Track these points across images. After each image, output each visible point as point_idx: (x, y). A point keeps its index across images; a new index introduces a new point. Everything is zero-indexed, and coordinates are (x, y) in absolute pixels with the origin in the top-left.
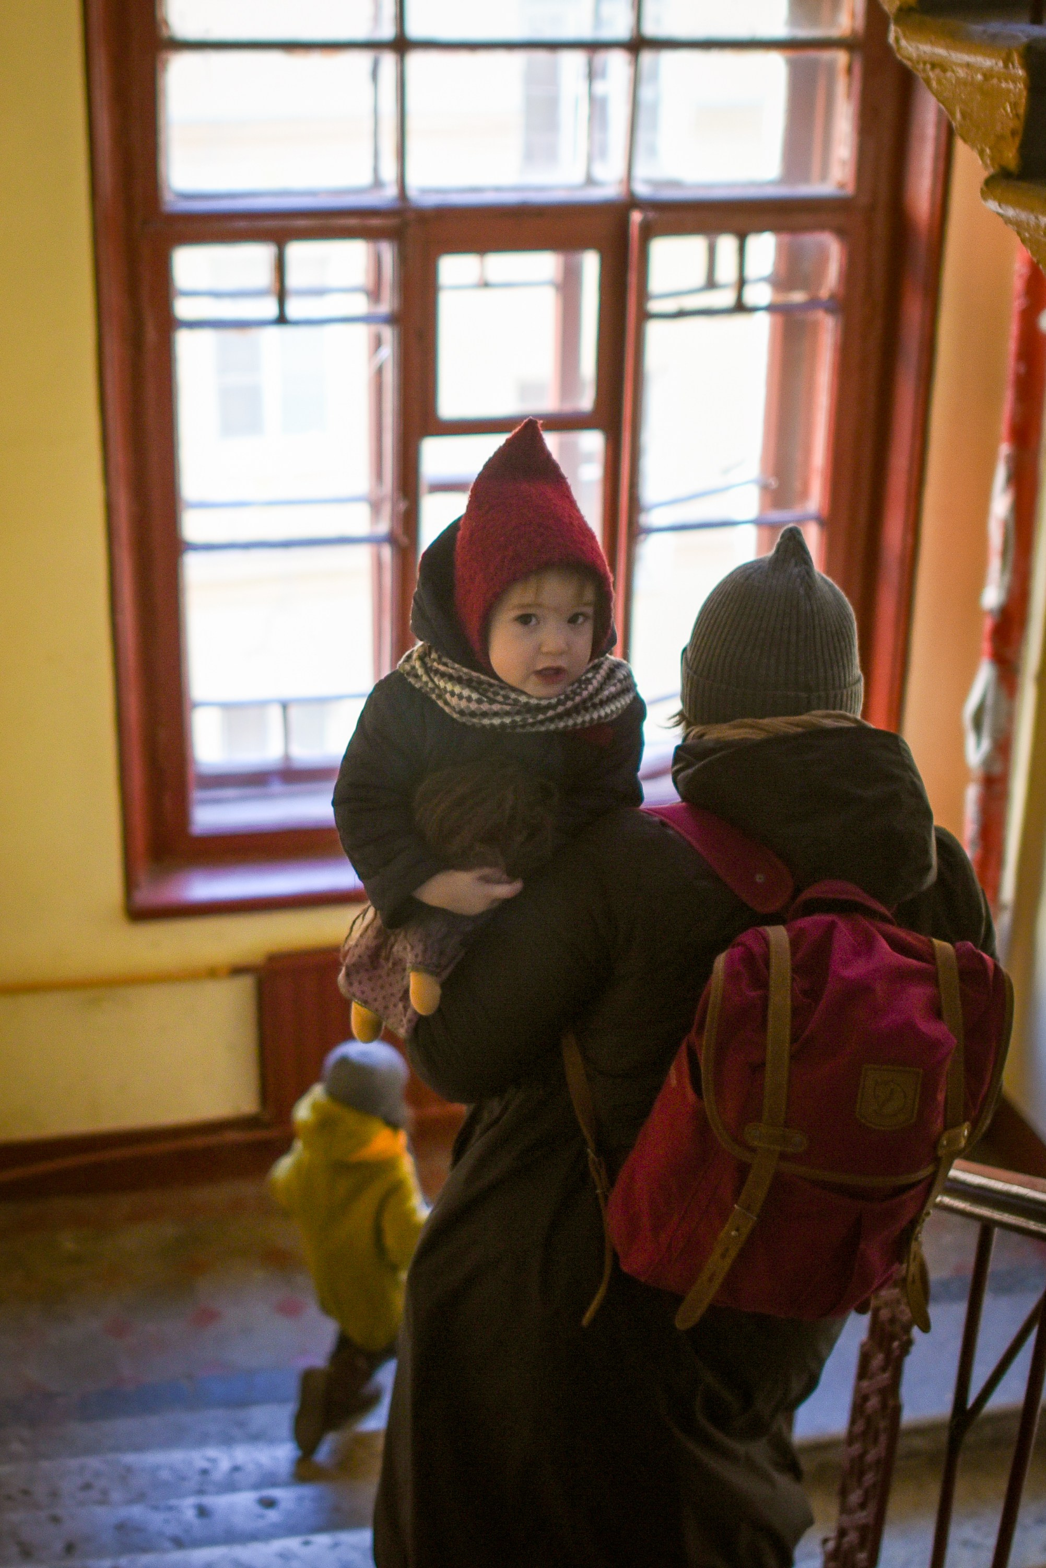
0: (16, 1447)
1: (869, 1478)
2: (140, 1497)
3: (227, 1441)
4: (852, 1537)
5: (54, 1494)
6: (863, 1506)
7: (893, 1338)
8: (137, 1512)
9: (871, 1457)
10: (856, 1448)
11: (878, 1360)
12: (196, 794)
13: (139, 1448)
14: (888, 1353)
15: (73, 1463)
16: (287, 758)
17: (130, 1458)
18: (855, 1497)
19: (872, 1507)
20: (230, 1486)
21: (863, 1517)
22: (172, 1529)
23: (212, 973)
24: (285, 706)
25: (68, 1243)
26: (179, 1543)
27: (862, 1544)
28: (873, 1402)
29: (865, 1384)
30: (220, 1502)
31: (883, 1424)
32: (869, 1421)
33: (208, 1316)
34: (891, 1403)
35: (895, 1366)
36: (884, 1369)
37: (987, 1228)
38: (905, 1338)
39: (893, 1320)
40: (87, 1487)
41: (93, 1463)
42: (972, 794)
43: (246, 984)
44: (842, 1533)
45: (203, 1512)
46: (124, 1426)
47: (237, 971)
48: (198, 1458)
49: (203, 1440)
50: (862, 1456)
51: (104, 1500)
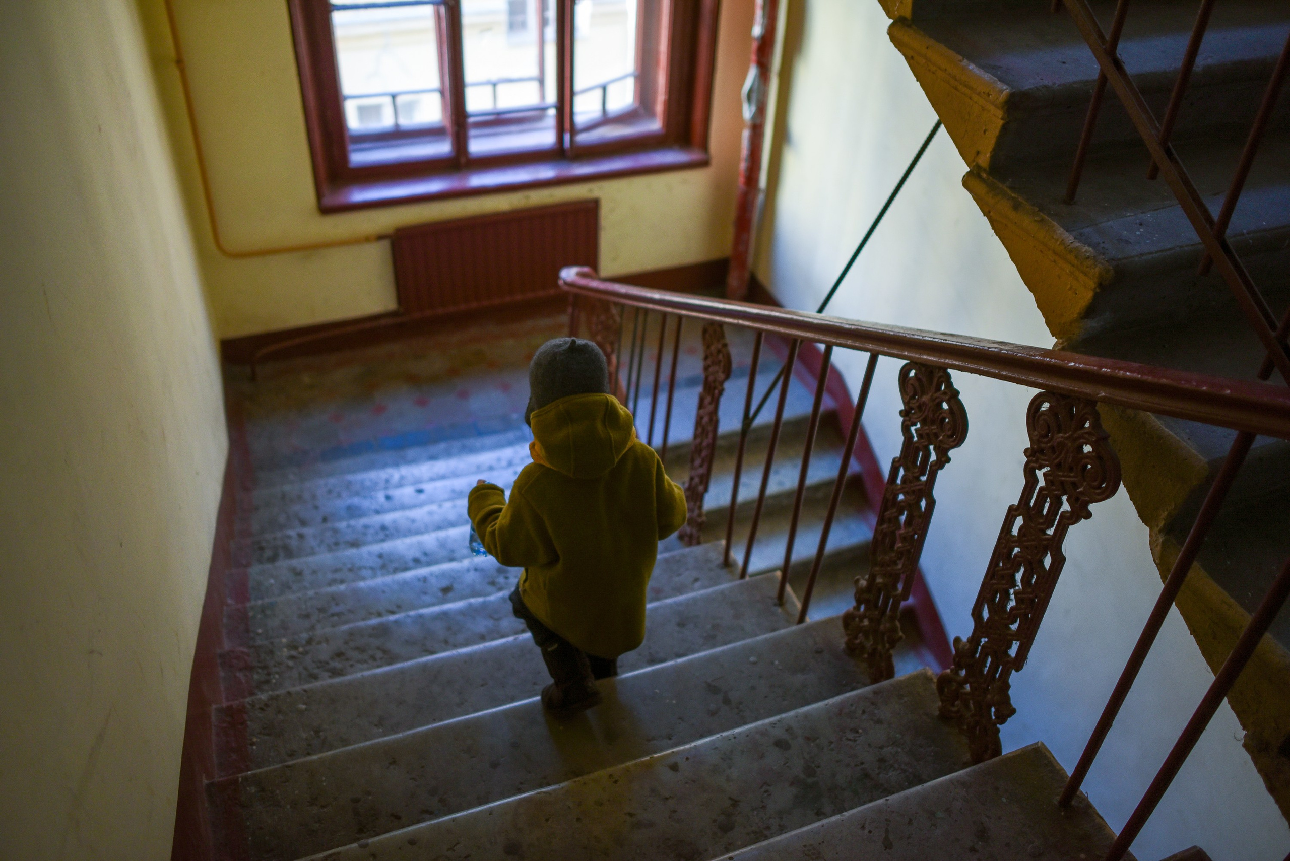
0: (291, 477)
1: (704, 453)
2: (357, 494)
3: (396, 464)
4: (697, 480)
5: (314, 497)
6: (701, 466)
7: (715, 388)
8: (356, 501)
9: (705, 444)
10: (698, 441)
11: (708, 400)
12: (351, 147)
13: (354, 472)
14: (713, 396)
15: (322, 482)
16: (397, 125)
17: (350, 477)
18: (698, 462)
19: (705, 466)
20: (400, 485)
21: (702, 471)
22: (374, 506)
23: (367, 239)
24: (394, 97)
25: (306, 379)
26: (378, 512)
27: (701, 482)
28: (706, 419)
29: (702, 411)
30: (396, 493)
31: (710, 428)
32: (704, 429)
33: (380, 409)
34: (714, 418)
35: (716, 402)
36: (710, 403)
37: (759, 333)
38: (720, 388)
39: (715, 381)
40: (330, 492)
41: (332, 481)
42: (746, 134)
43: (386, 244)
44: (692, 479)
45: (388, 498)
46: (344, 463)
47: (380, 238)
48: (383, 474)
49: (384, 466)
50: (701, 444)
51: (339, 496)
